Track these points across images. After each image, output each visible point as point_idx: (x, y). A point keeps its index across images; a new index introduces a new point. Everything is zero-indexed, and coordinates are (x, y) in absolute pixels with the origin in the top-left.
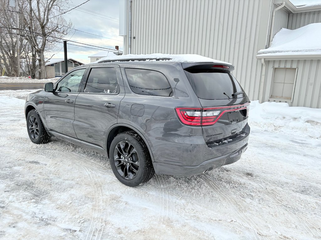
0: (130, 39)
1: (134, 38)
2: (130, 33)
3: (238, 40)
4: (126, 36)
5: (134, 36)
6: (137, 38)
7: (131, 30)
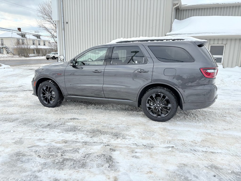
0: (63, 24)
1: (67, 23)
2: (62, 19)
3: (151, 26)
4: (59, 21)
5: (67, 21)
6: (69, 23)
7: (63, 17)
